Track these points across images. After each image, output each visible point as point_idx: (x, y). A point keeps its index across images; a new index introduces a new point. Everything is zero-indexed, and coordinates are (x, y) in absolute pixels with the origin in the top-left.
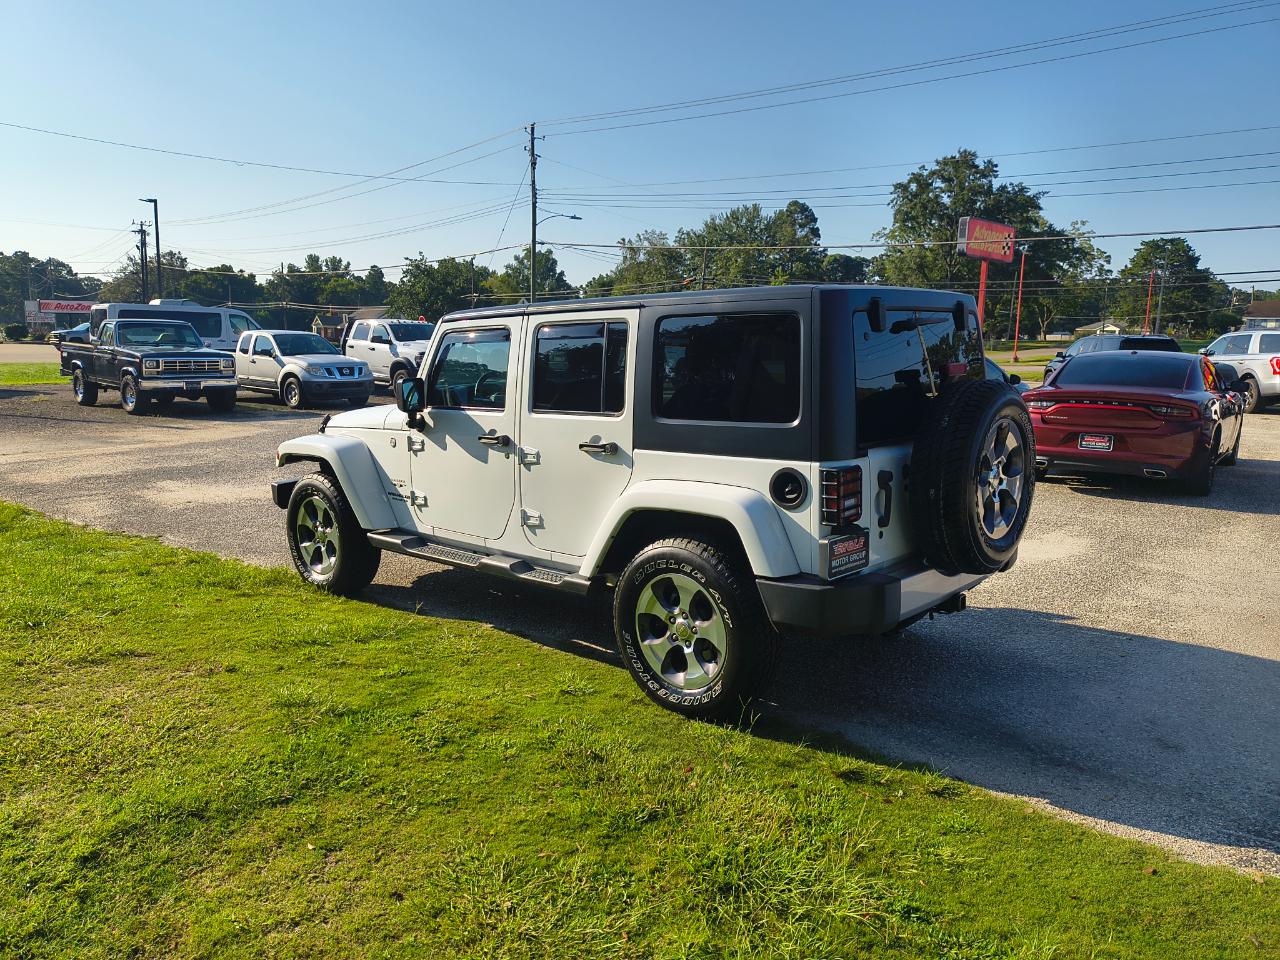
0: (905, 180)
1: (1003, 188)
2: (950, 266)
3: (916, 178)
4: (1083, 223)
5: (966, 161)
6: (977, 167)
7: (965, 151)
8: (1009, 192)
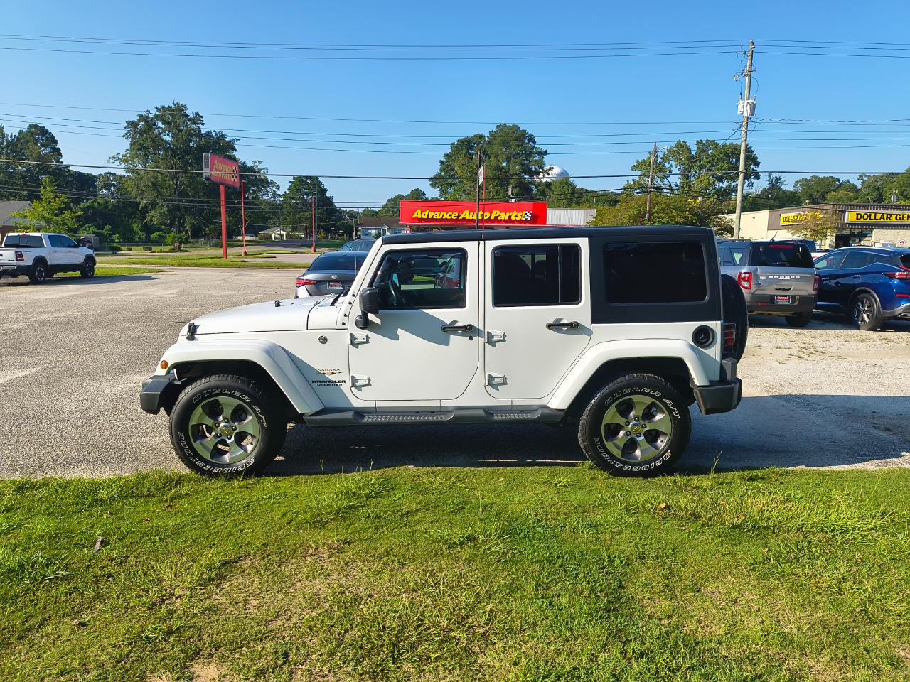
0: (135, 119)
1: (209, 133)
2: (177, 185)
3: (142, 118)
4: (260, 162)
5: (179, 110)
6: (187, 116)
7: (178, 104)
8: (213, 137)
